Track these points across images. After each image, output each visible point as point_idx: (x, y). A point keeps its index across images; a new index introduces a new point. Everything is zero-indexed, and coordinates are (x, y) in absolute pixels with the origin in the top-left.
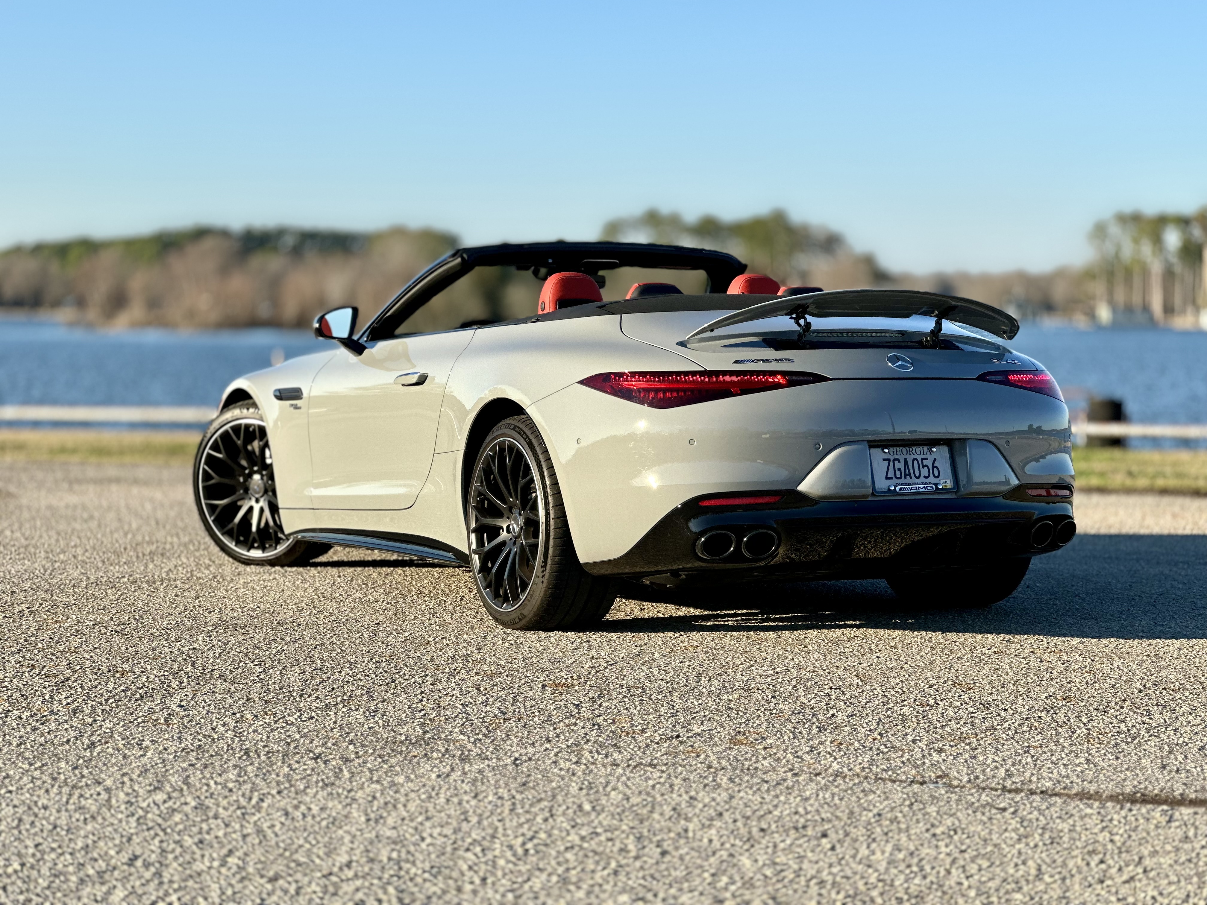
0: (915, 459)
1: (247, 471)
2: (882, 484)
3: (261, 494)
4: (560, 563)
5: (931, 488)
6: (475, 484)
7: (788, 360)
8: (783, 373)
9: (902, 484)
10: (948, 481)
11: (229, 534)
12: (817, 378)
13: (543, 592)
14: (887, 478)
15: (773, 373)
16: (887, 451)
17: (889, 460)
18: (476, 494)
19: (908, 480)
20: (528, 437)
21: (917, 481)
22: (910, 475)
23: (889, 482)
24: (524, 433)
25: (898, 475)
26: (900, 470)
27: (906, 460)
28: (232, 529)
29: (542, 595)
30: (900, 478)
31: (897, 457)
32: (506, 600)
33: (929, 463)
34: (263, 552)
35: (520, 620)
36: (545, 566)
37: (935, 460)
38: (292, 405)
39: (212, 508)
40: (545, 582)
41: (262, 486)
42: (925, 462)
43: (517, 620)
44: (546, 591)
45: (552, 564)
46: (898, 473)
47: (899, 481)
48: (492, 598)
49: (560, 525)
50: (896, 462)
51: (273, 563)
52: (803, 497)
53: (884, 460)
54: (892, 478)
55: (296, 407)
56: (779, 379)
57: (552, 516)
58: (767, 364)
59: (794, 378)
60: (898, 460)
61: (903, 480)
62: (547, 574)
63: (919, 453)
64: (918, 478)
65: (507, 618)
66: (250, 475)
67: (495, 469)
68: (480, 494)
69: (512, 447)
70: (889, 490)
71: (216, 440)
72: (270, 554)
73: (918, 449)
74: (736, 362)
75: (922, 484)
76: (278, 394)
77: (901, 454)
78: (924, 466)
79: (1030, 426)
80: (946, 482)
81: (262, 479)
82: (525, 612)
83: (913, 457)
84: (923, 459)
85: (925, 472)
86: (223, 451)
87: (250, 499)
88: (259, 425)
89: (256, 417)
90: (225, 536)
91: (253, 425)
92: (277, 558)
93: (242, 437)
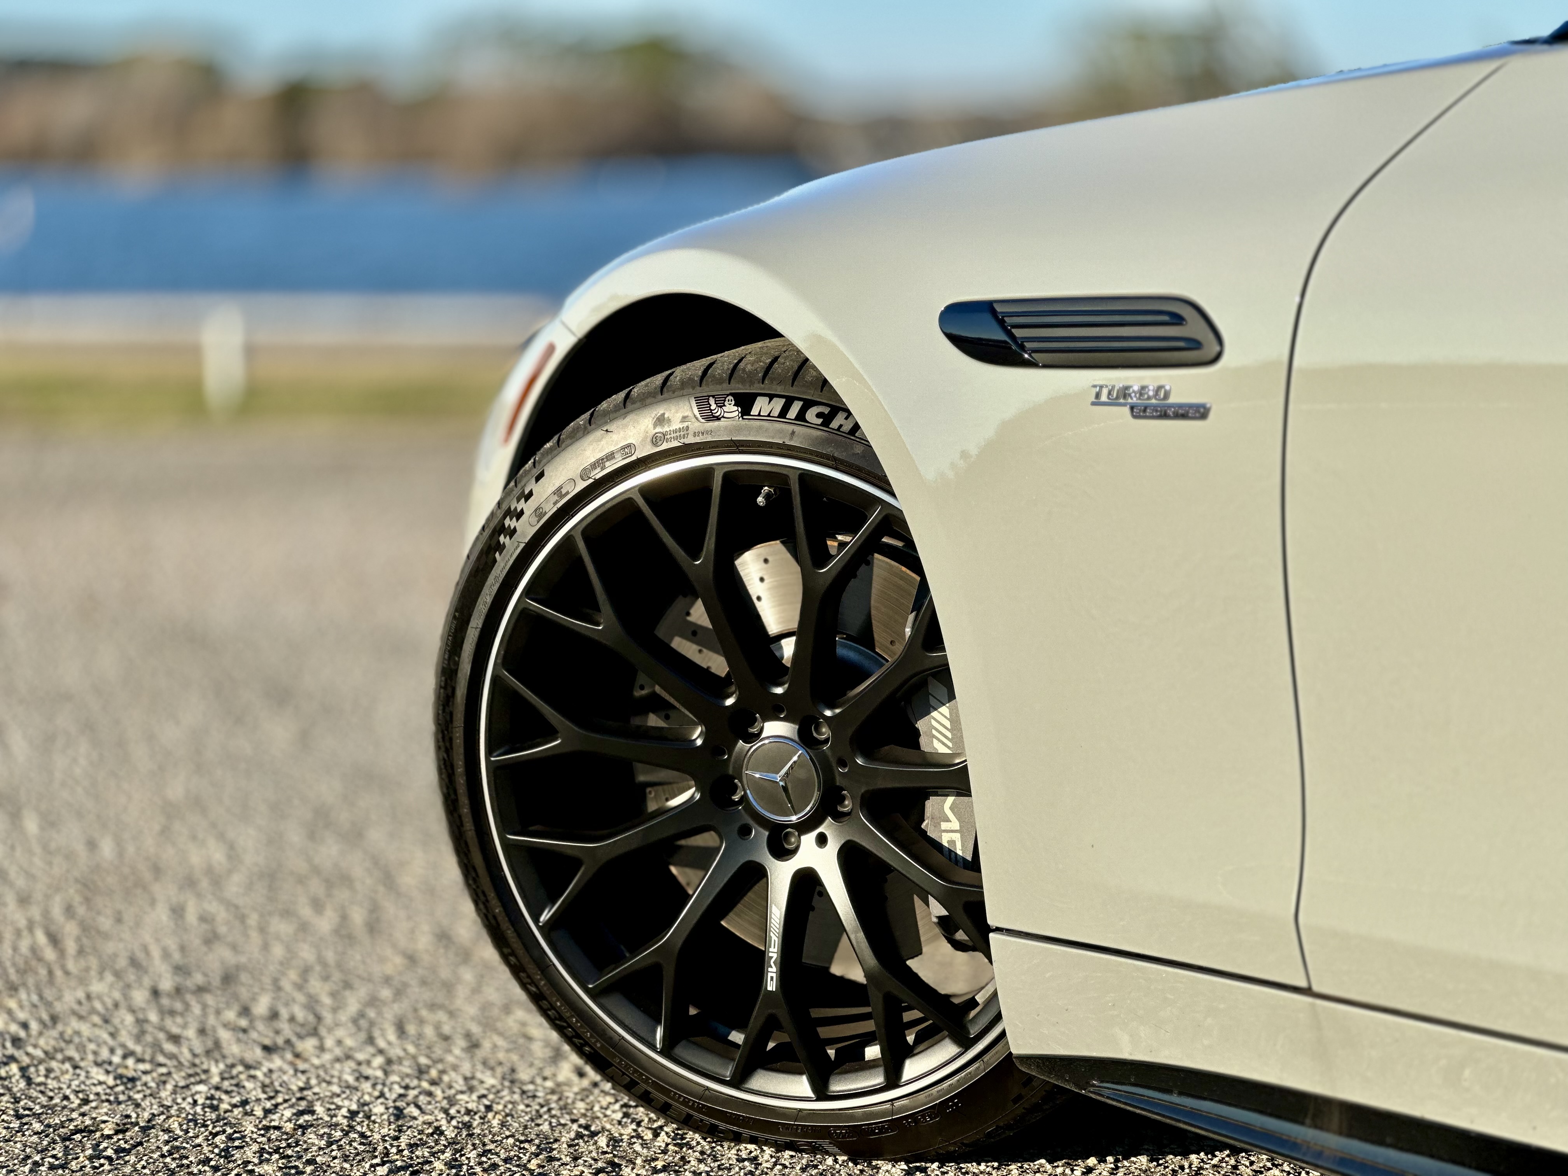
1: (727, 702)
11: (636, 994)
28: (653, 971)
39: (545, 872)
41: (810, 773)
66: (743, 724)
71: (567, 549)
81: (806, 738)
86: (606, 607)
87: (745, 831)
88: (804, 475)
89: (801, 435)
90: (615, 1001)
91: (776, 476)
92: (895, 1124)
93: (710, 543)
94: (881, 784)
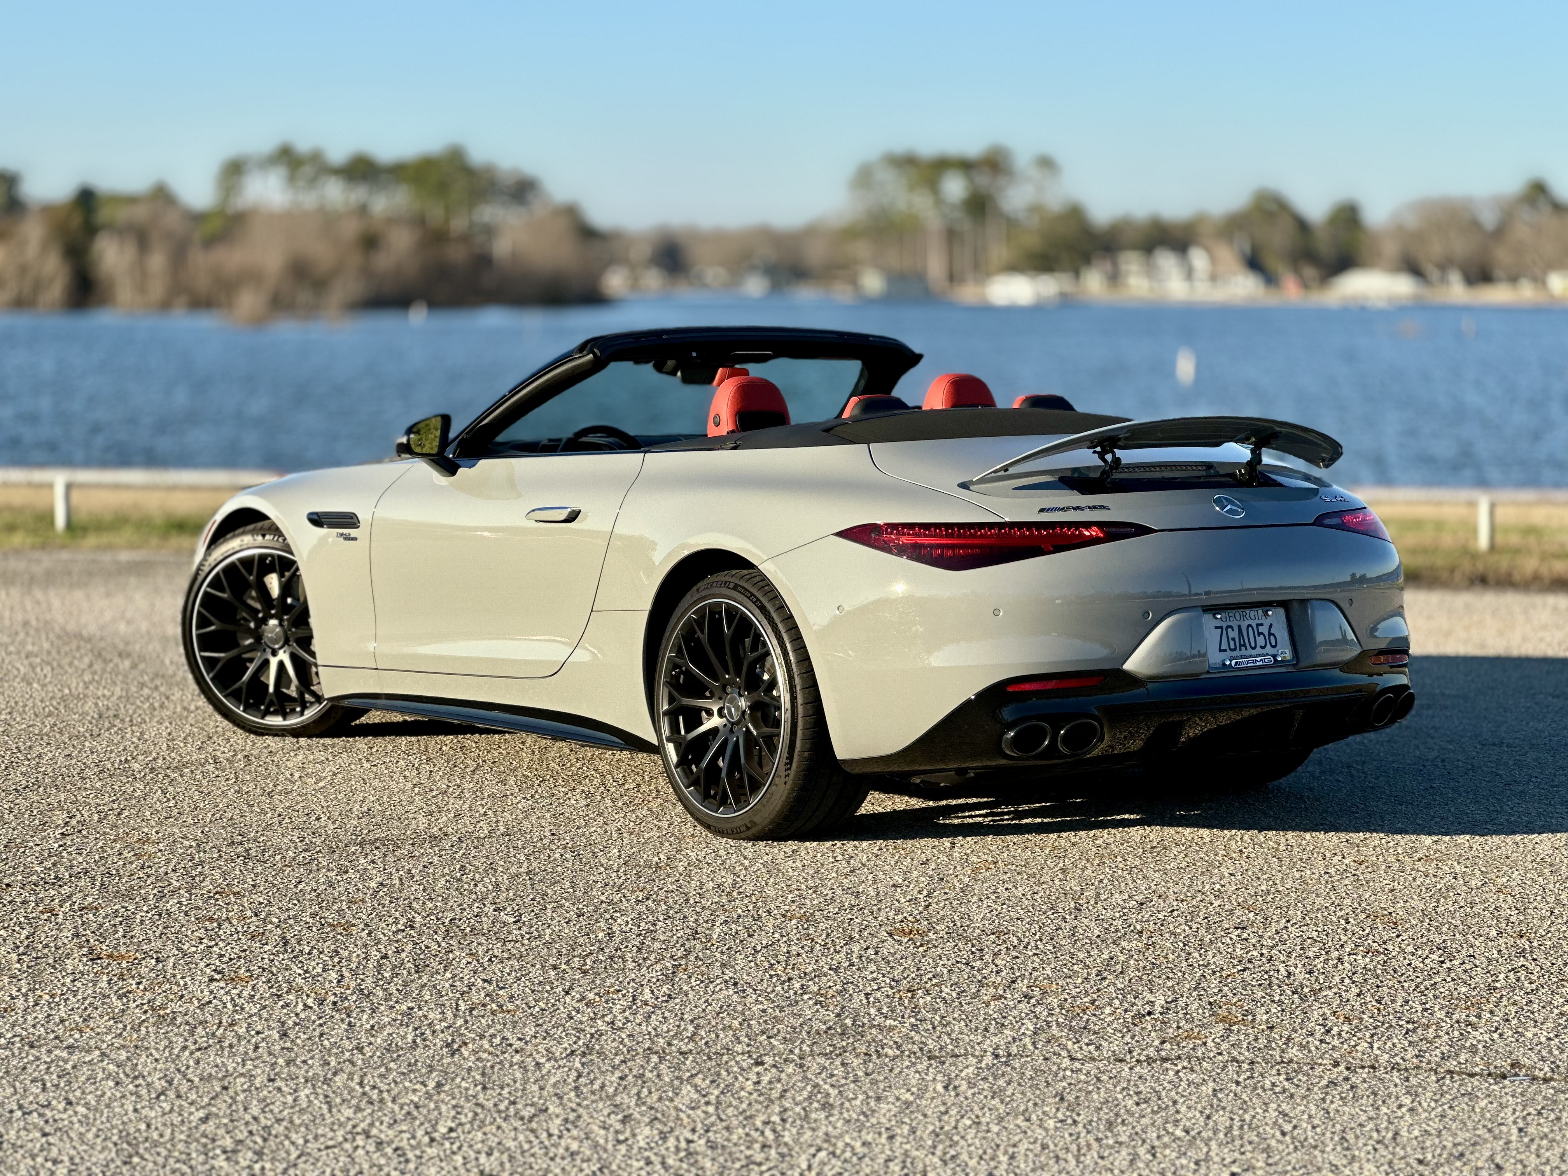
0: (1249, 625)
1: (260, 615)
2: (1215, 658)
3: (281, 643)
4: (810, 759)
5: (1269, 660)
6: (668, 654)
7: (1102, 507)
8: (1100, 525)
9: (1237, 658)
10: (1287, 651)
11: (236, 696)
12: (1141, 530)
13: (785, 796)
14: (1220, 650)
15: (1088, 525)
16: (1219, 616)
17: (1221, 628)
18: (671, 666)
19: (1244, 652)
20: (758, 600)
21: (1253, 652)
22: (1244, 645)
23: (1223, 655)
24: (752, 594)
25: (1232, 647)
26: (1233, 639)
27: (1239, 627)
28: (240, 688)
29: (783, 799)
30: (1234, 650)
31: (1230, 624)
32: (724, 802)
33: (1264, 629)
34: (285, 719)
35: (748, 828)
36: (791, 763)
37: (1271, 625)
38: (342, 534)
39: (210, 663)
40: (790, 782)
41: (281, 634)
42: (1261, 629)
43: (744, 828)
44: (789, 794)
45: (799, 761)
46: (1232, 643)
47: (1234, 654)
48: (700, 798)
49: (811, 712)
50: (1229, 630)
51: (296, 732)
52: (1131, 679)
53: (1216, 628)
54: (1225, 650)
55: (348, 538)
56: (1094, 532)
57: (800, 701)
58: (1079, 512)
59: (1113, 530)
60: (1231, 627)
61: (1237, 653)
62: (792, 772)
63: (1253, 617)
64: (1254, 648)
65: (729, 826)
66: (264, 621)
67: (704, 637)
68: (676, 666)
69: (732, 612)
70: (1224, 664)
71: (217, 574)
72: (293, 721)
73: (1252, 614)
74: (1042, 511)
75: (1259, 656)
76: (315, 517)
77: (1235, 620)
78: (1260, 634)
79: (1353, 575)
80: (1285, 653)
81: (281, 625)
82: (757, 819)
83: (1247, 623)
84: (1258, 625)
85: (1261, 640)
86: (227, 590)
87: (265, 650)
88: (279, 557)
89: (277, 545)
90: (230, 698)
91: (272, 555)
92: (303, 727)
93: (255, 572)
94: (300, 635)
